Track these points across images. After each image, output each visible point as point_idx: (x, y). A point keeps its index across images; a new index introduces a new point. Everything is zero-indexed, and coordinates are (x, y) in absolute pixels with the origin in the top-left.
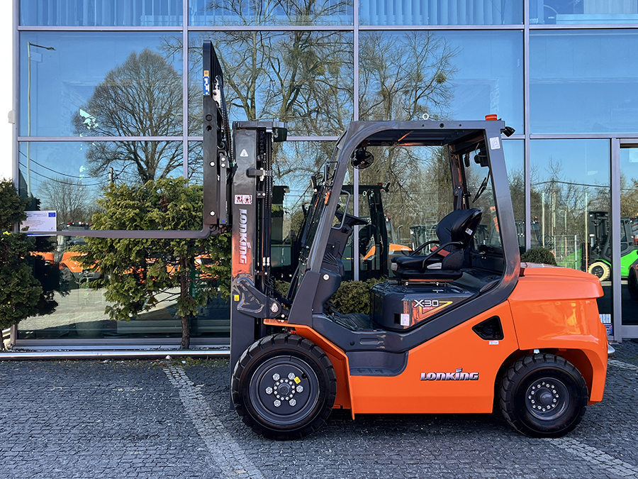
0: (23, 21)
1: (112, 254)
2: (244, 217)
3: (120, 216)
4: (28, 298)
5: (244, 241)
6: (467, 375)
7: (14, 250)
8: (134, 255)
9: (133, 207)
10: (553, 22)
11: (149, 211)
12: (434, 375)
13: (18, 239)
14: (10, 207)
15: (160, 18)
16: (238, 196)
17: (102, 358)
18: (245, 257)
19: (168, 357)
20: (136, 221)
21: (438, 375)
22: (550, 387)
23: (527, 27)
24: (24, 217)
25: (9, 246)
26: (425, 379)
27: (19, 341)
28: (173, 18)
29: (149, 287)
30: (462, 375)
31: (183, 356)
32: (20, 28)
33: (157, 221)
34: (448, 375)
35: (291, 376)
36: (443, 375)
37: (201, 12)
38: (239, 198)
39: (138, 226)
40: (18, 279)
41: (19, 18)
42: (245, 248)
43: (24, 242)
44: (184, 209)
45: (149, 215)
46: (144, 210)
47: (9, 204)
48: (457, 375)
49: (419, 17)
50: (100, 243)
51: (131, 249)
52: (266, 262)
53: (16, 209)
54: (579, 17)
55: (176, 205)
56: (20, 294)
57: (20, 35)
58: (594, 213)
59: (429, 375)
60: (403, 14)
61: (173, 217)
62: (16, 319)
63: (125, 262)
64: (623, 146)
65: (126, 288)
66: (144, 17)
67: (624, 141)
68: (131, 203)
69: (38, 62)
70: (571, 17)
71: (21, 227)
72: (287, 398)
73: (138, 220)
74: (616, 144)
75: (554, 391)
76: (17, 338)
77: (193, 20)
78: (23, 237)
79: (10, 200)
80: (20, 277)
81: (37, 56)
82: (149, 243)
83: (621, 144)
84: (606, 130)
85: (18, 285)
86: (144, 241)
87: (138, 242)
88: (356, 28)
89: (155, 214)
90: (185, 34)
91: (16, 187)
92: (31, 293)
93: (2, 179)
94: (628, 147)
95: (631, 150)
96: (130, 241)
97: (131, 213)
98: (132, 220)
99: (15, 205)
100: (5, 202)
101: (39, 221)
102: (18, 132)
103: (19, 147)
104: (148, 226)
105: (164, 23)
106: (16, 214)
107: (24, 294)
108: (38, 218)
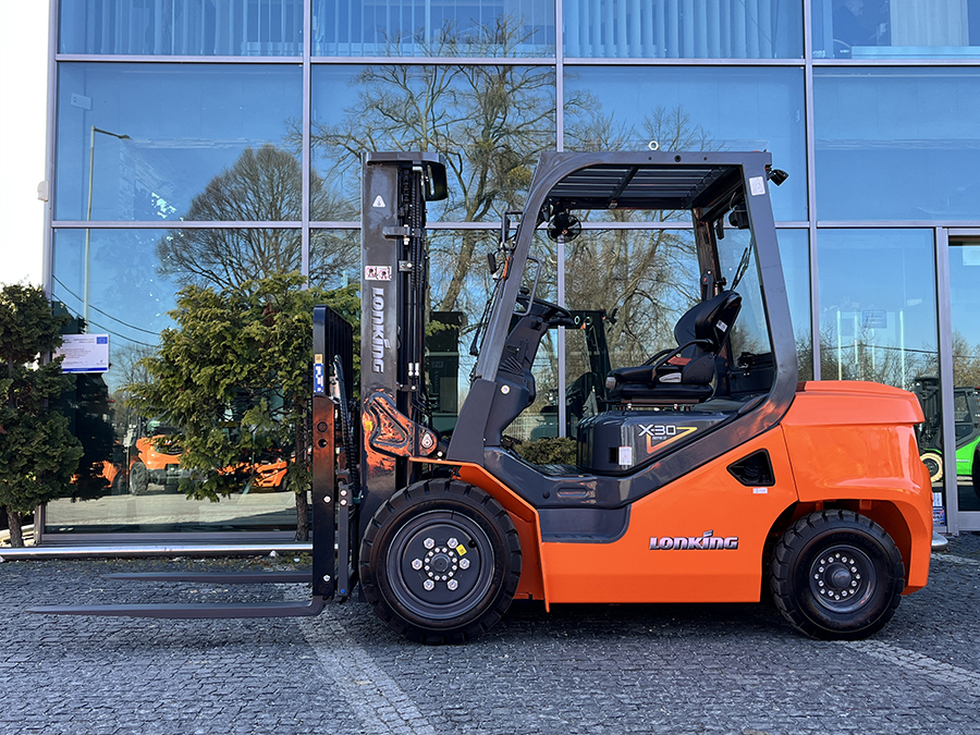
0: (63, 46)
1: (188, 391)
2: (380, 300)
3: (201, 331)
4: (61, 464)
5: (379, 337)
6: (720, 541)
7: (41, 390)
8: (222, 391)
9: (221, 318)
10: (848, 56)
11: (245, 325)
12: (670, 542)
13: (48, 374)
14: (37, 325)
15: (271, 45)
16: (370, 267)
17: (171, 555)
18: (381, 362)
19: (273, 554)
20: (225, 339)
21: (677, 541)
22: (848, 562)
23: (809, 63)
24: (60, 343)
25: (34, 384)
26: (657, 548)
27: (47, 537)
28: (289, 47)
29: (246, 443)
30: (713, 541)
31: (296, 551)
32: (60, 57)
33: (257, 338)
34: (692, 542)
35: (453, 542)
36: (684, 542)
37: (329, 38)
38: (371, 270)
39: (229, 347)
40: (46, 434)
41: (58, 44)
42: (381, 349)
43: (56, 379)
44: (299, 320)
45: (246, 330)
46: (237, 324)
47: (36, 320)
48: (706, 541)
49: (652, 48)
50: (172, 376)
51: (218, 383)
52: (414, 371)
53: (46, 329)
54: (885, 50)
55: (287, 316)
56: (48, 457)
57: (60, 68)
58: (923, 380)
59: (662, 542)
60: (629, 43)
61: (282, 334)
62: (41, 496)
63: (208, 404)
64: (955, 241)
65: (209, 445)
66: (245, 45)
67: (955, 232)
68: (219, 311)
69: (85, 110)
70: (873, 50)
71: (54, 356)
72: (444, 578)
73: (229, 338)
74: (943, 237)
75: (854, 570)
76: (45, 533)
77: (318, 48)
78: (53, 370)
79: (37, 315)
80: (49, 431)
81: (85, 102)
82: (245, 374)
83: (950, 237)
84: (928, 217)
85: (44, 444)
86: (238, 370)
87: (229, 371)
88: (559, 61)
89: (254, 329)
90: (306, 67)
91: (48, 297)
92: (64, 456)
93: (25, 285)
94: (961, 244)
95: (964, 247)
96: (216, 370)
97: (219, 327)
98: (220, 337)
99: (43, 323)
100: (29, 317)
101: (82, 350)
102: (53, 213)
103: (53, 234)
104: (243, 349)
105: (275, 54)
106: (46, 336)
107: (55, 457)
108: (81, 345)
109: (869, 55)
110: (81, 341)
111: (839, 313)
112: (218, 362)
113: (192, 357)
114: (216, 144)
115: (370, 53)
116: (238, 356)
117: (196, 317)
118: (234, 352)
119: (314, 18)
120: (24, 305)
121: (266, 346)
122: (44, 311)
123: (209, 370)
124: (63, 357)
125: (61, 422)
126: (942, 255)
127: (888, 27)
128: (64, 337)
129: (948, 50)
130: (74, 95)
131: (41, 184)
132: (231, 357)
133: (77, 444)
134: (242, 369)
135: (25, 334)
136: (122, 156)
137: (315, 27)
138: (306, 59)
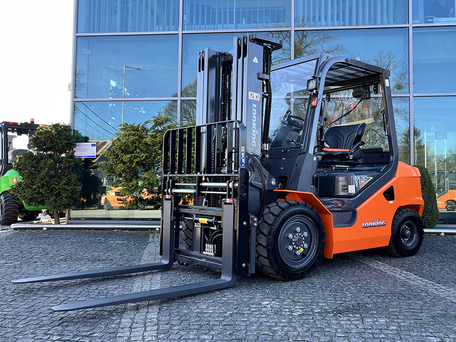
0: (79, 30)
1: (122, 164)
4: (72, 193)
7: (65, 164)
8: (134, 164)
10: (432, 22)
11: (144, 138)
13: (69, 158)
14: (65, 139)
17: (115, 229)
19: (157, 229)
20: (136, 143)
24: (75, 146)
27: (71, 221)
29: (145, 185)
32: (77, 35)
33: (149, 143)
39: (138, 147)
41: (77, 29)
43: (71, 160)
45: (144, 140)
46: (142, 137)
47: (64, 137)
50: (116, 158)
51: (133, 161)
53: (69, 141)
56: (66, 190)
57: (77, 39)
61: (160, 141)
63: (130, 169)
65: (130, 186)
69: (89, 55)
73: (138, 143)
76: (70, 219)
77: (186, 27)
78: (72, 156)
79: (65, 135)
80: (67, 180)
81: (89, 52)
82: (144, 157)
85: (65, 185)
86: (141, 156)
87: (138, 156)
88: (293, 29)
89: (148, 139)
90: (180, 35)
91: (72, 128)
92: (73, 190)
93: (62, 124)
96: (132, 155)
97: (132, 138)
98: (133, 142)
99: (68, 138)
100: (62, 136)
101: (85, 149)
102: (74, 96)
103: (74, 104)
104: (144, 147)
105: (168, 30)
106: (69, 143)
107: (69, 190)
108: (85, 147)
109: (443, 21)
110: (85, 145)
111: (425, 133)
112: (133, 153)
113: (122, 151)
114: (144, 67)
115: (209, 29)
116: (141, 150)
117: (126, 135)
118: (140, 148)
119: (185, 16)
120: (60, 131)
121: (154, 146)
122: (68, 133)
123: (129, 156)
124: (75, 151)
125: (74, 177)
128: (77, 144)
130: (83, 49)
131: (69, 85)
132: (138, 150)
133: (81, 185)
134: (143, 155)
135: (59, 142)
136: (104, 73)
137: (185, 19)
138: (180, 32)
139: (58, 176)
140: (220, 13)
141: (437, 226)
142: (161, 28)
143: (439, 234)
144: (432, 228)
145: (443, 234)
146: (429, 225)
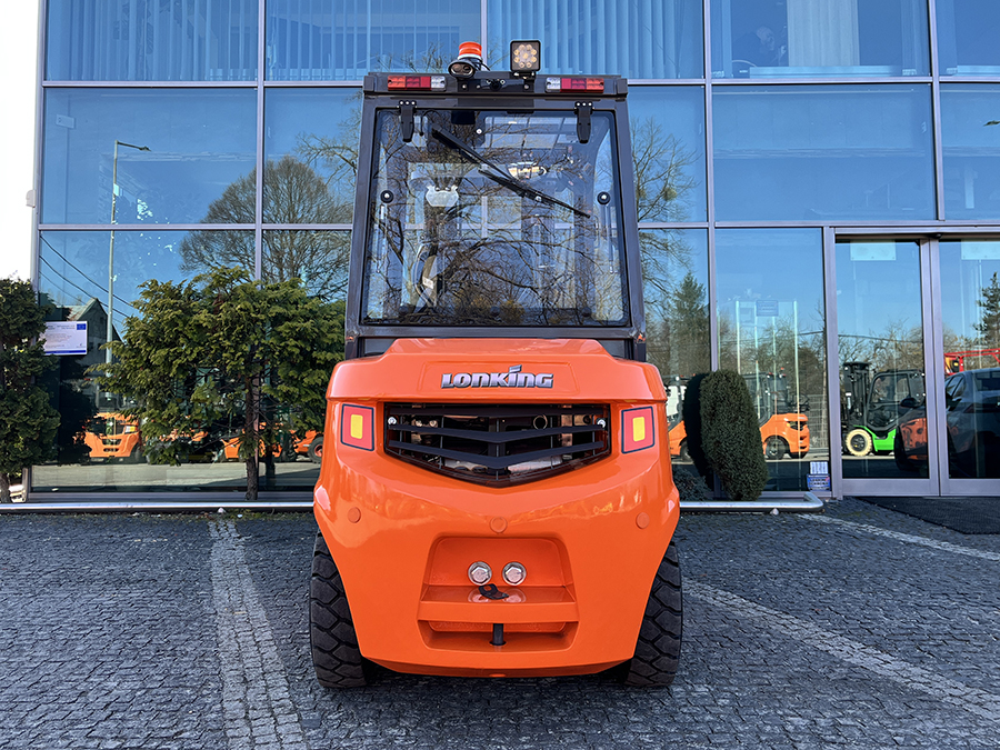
0: (49, 75)
1: (147, 370)
3: (157, 318)
4: (40, 432)
7: (24, 369)
8: (174, 370)
9: (174, 307)
10: (746, 75)
11: (195, 313)
13: (31, 356)
14: (22, 314)
17: (132, 511)
19: (220, 511)
20: (177, 325)
23: (709, 82)
24: (44, 329)
25: (18, 364)
28: (246, 72)
29: (197, 415)
31: (240, 508)
32: (46, 84)
33: (205, 325)
37: (280, 64)
39: (181, 332)
40: (27, 406)
41: (44, 72)
43: (37, 359)
44: (241, 309)
45: (195, 317)
46: (189, 312)
47: (21, 309)
49: (567, 70)
50: (134, 357)
51: (171, 364)
53: (31, 317)
54: (780, 70)
55: (232, 306)
56: (29, 426)
57: (45, 92)
58: (850, 365)
61: (226, 321)
63: (164, 381)
64: (841, 239)
65: (165, 416)
66: (208, 71)
67: (839, 231)
70: (769, 70)
71: (39, 340)
73: (181, 324)
74: (830, 236)
76: (32, 491)
77: (271, 74)
78: (38, 353)
79: (23, 305)
80: (30, 404)
81: (69, 122)
82: (194, 355)
83: (836, 235)
84: (818, 217)
85: (26, 415)
86: (188, 352)
87: (181, 353)
89: (202, 316)
90: (260, 90)
91: (35, 289)
92: (43, 426)
93: (14, 279)
94: (849, 241)
95: (852, 244)
96: (169, 352)
97: (170, 315)
98: (172, 323)
99: (29, 312)
100: (16, 307)
101: (64, 335)
102: (40, 218)
103: (40, 237)
104: (194, 333)
105: (235, 79)
106: (31, 323)
107: (34, 426)
108: (64, 331)
109: (767, 75)
110: (63, 327)
111: (737, 302)
112: (172, 344)
113: (149, 342)
115: (316, 78)
116: (189, 340)
117: (156, 306)
118: (185, 336)
119: (268, 48)
120: (12, 296)
121: (214, 331)
122: (29, 301)
123: (163, 352)
124: (44, 341)
125: (43, 397)
126: (829, 251)
127: (786, 49)
128: (47, 324)
129: (838, 70)
130: (58, 116)
131: (30, 192)
132: (181, 340)
133: (57, 416)
134: (192, 352)
135: (12, 321)
136: (101, 168)
137: (269, 56)
138: (260, 83)
139: (10, 397)
140: (339, 37)
141: (764, 494)
142: (220, 72)
143: (767, 511)
144: (754, 500)
145: (775, 512)
146: (748, 493)
